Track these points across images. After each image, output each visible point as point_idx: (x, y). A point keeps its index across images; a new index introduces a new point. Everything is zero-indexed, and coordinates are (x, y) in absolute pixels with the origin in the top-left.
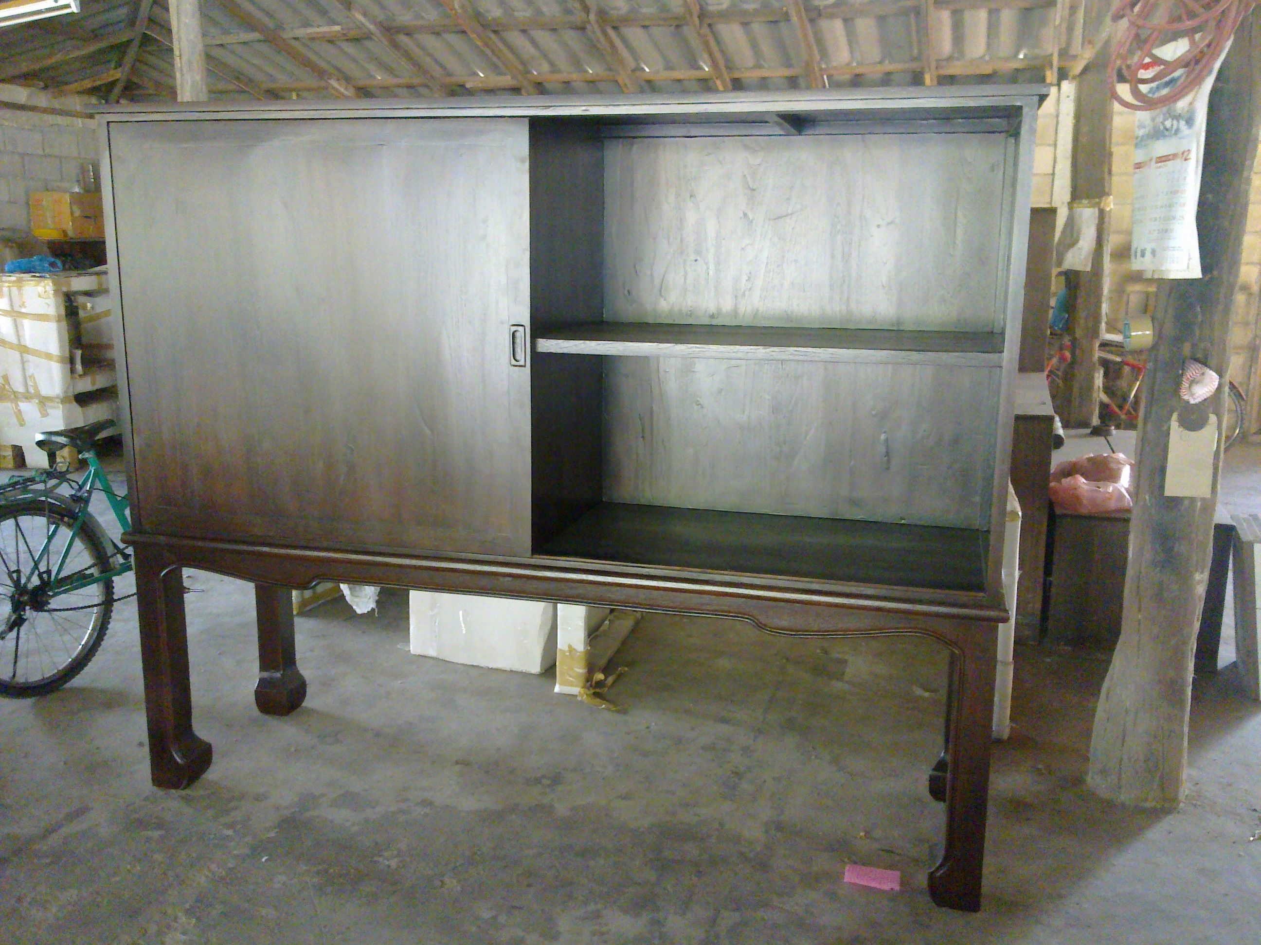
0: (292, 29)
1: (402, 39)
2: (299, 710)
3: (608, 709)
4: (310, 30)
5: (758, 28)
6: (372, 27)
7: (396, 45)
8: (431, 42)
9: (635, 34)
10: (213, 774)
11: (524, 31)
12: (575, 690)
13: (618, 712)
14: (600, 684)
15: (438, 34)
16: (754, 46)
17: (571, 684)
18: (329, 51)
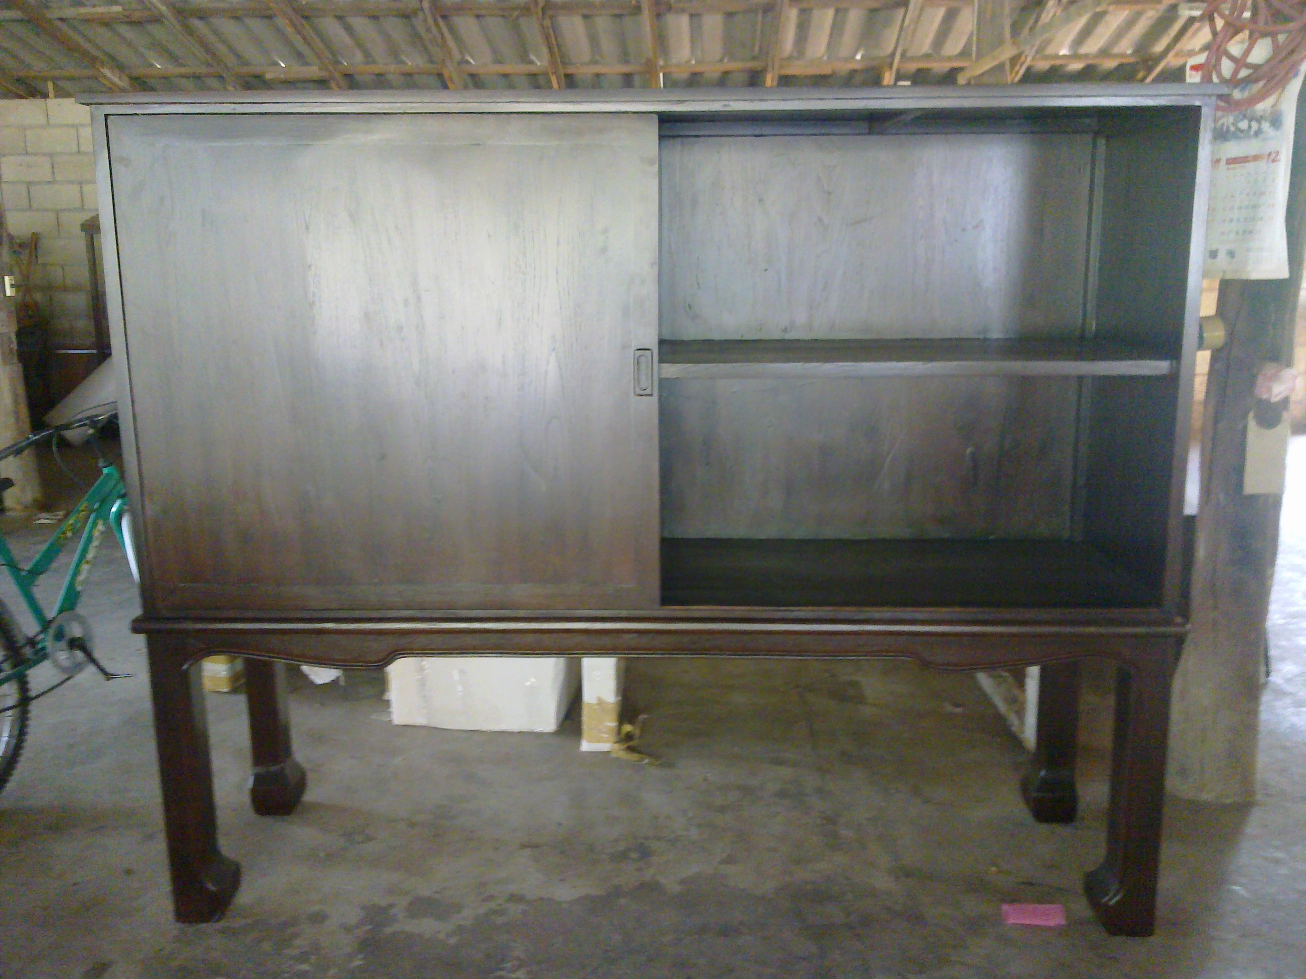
0: (60, 8)
1: (196, 23)
2: (299, 808)
4: (83, 10)
5: (602, 23)
6: (163, 9)
7: (190, 31)
8: (228, 27)
9: (466, 25)
11: (340, 18)
12: (605, 747)
13: (662, 765)
15: (237, 18)
16: (593, 39)
17: (600, 740)
18: (102, 35)
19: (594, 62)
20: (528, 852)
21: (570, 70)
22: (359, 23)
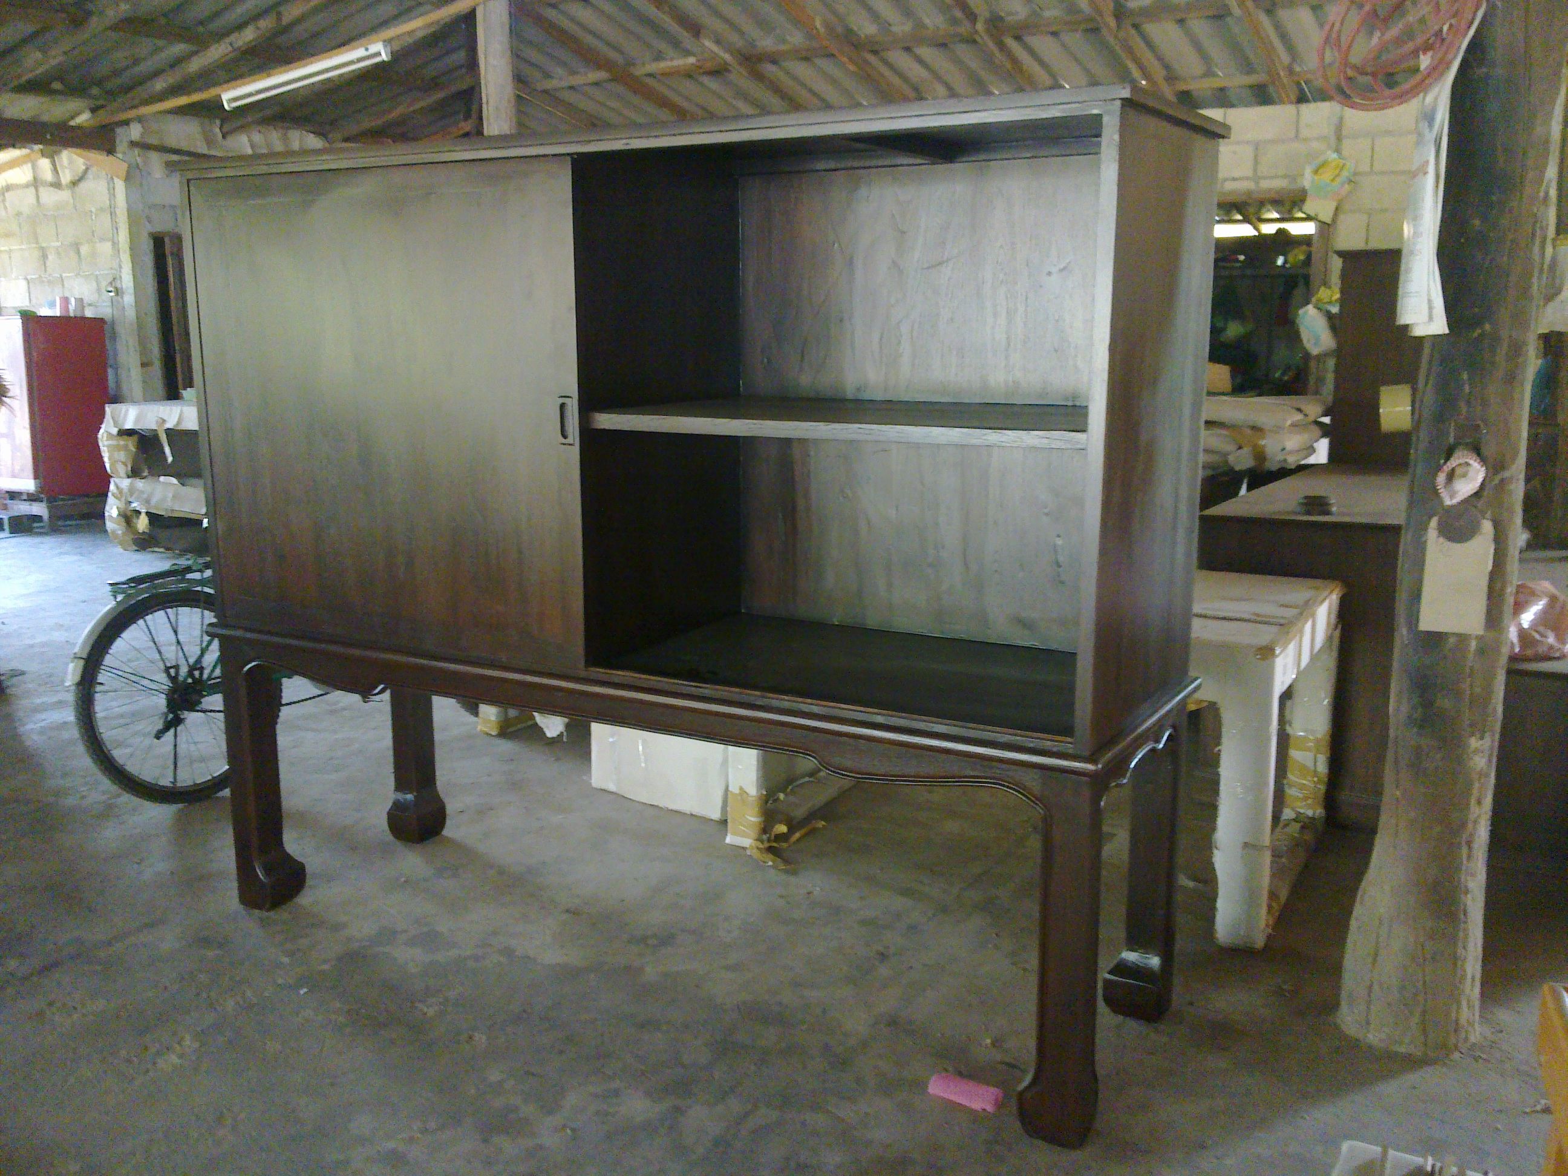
0: (644, 64)
1: (769, 69)
2: (437, 838)
3: (774, 867)
4: (663, 65)
5: (1200, 27)
6: (727, 57)
7: (759, 77)
8: (802, 70)
9: (1043, 44)
10: (305, 899)
11: (907, 49)
12: (747, 842)
13: (786, 872)
14: (779, 838)
15: (806, 59)
16: (1198, 46)
17: (744, 835)
18: (688, 87)
19: (1209, 73)
20: (566, 916)
21: (1182, 87)
22: (924, 52)
